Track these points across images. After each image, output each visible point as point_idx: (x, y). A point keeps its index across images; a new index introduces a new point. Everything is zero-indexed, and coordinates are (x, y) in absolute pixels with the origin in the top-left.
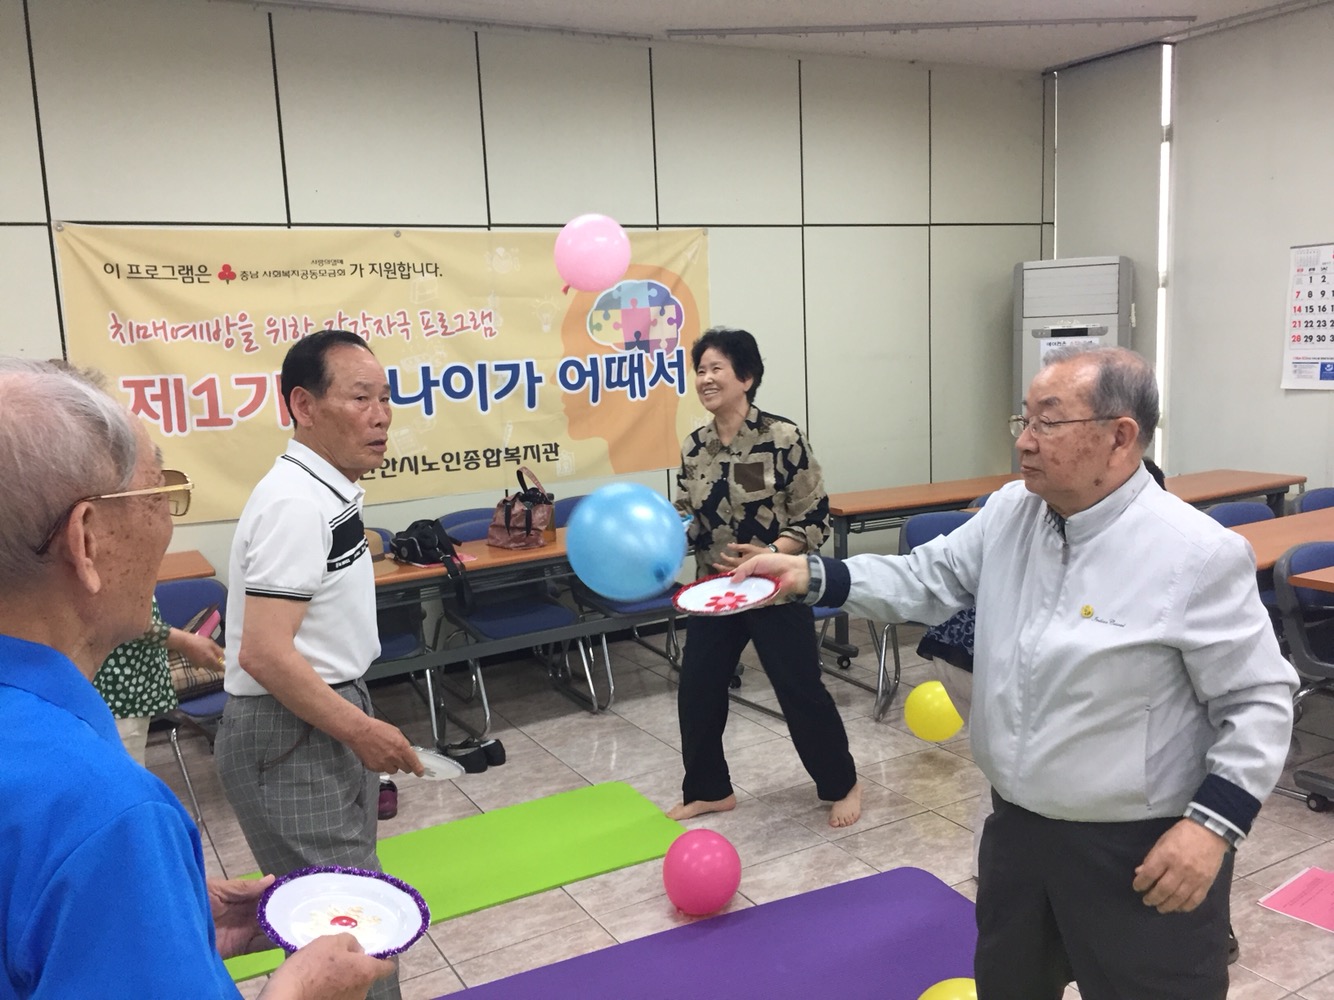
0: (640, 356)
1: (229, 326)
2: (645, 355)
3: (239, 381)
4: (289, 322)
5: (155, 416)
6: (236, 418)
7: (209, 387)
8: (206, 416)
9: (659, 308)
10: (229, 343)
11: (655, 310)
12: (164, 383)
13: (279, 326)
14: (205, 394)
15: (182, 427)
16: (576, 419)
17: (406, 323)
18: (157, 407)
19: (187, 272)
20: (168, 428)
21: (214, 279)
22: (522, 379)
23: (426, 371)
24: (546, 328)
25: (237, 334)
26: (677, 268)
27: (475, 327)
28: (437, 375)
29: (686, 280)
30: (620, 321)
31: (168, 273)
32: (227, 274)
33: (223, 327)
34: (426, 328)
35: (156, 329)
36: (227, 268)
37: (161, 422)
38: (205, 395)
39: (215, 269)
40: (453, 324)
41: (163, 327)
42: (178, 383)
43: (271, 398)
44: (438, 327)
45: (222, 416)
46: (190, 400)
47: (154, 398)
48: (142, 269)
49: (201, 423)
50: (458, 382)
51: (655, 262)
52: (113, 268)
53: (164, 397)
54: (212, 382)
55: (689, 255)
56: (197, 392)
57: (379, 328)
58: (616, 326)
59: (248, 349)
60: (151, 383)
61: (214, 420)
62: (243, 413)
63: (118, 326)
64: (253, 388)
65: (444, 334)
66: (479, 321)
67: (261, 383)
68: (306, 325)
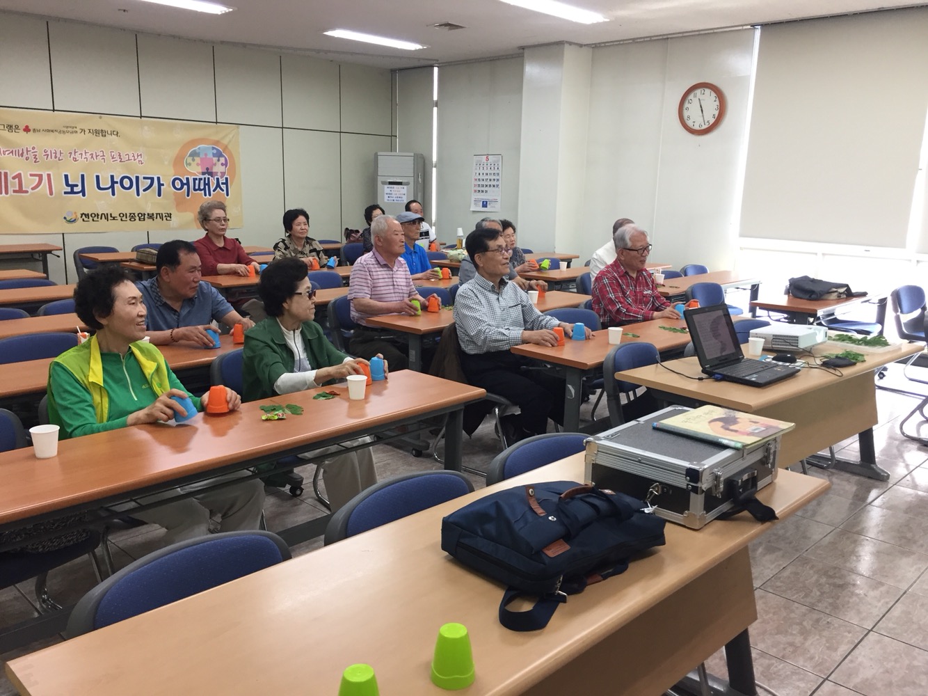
0: (209, 178)
1: (27, 151)
2: (211, 178)
3: (31, 175)
4: (53, 151)
6: (30, 190)
7: (19, 176)
8: (17, 189)
9: (217, 158)
10: (27, 159)
11: (215, 159)
13: (49, 153)
14: (17, 179)
15: (7, 193)
16: (180, 204)
17: (104, 156)
19: (11, 128)
21: (22, 131)
22: (155, 184)
23: (112, 177)
24: (166, 163)
25: (31, 155)
26: (225, 142)
27: (135, 160)
28: (117, 179)
29: (230, 147)
30: (199, 162)
31: (2, 127)
32: (27, 129)
33: (25, 153)
34: (113, 158)
36: (27, 127)
39: (22, 127)
40: (125, 158)
42: (6, 174)
43: (45, 183)
44: (118, 158)
45: (24, 189)
46: (11, 181)
49: (15, 191)
50: (126, 183)
51: (215, 138)
54: (20, 174)
55: (231, 136)
56: (14, 178)
57: (92, 157)
58: (198, 164)
59: (35, 162)
61: (20, 190)
62: (33, 189)
64: (37, 178)
65: (121, 161)
66: (136, 157)
67: (40, 177)
68: (61, 153)
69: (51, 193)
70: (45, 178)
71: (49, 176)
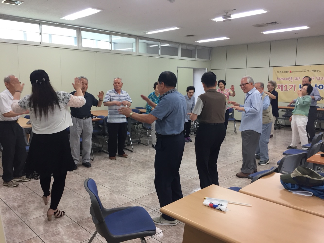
1: (290, 78)
3: (290, 85)
5: (280, 89)
6: (288, 90)
7: (286, 86)
8: (285, 89)
12: (281, 85)
13: (296, 78)
15: (283, 91)
17: (314, 78)
18: (280, 88)
19: (286, 72)
20: (281, 91)
21: (289, 73)
23: (316, 85)
25: (291, 79)
28: (318, 86)
31: (284, 72)
32: (291, 72)
33: (289, 78)
35: (281, 79)
36: (291, 71)
37: (281, 90)
38: (285, 87)
39: (289, 71)
40: (321, 78)
41: (282, 79)
42: (283, 85)
43: (293, 88)
44: (319, 79)
45: (287, 89)
47: (280, 87)
48: (281, 72)
49: (285, 90)
50: (321, 87)
52: (278, 72)
53: (281, 87)
54: (286, 85)
56: (285, 86)
59: (292, 81)
60: (280, 85)
61: (286, 90)
62: (289, 89)
63: (278, 79)
64: (291, 86)
67: (292, 85)
68: (300, 78)
69: (295, 90)
70: (294, 86)
71: (295, 85)
